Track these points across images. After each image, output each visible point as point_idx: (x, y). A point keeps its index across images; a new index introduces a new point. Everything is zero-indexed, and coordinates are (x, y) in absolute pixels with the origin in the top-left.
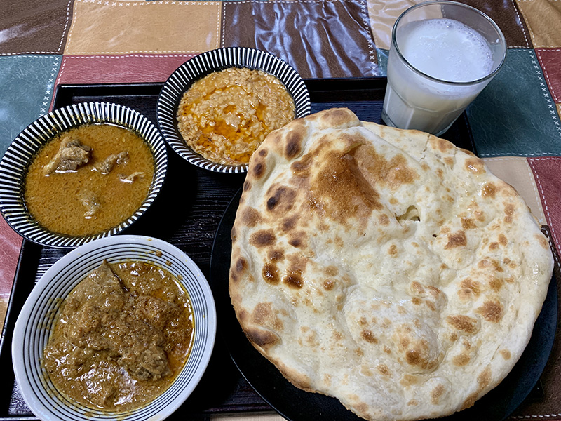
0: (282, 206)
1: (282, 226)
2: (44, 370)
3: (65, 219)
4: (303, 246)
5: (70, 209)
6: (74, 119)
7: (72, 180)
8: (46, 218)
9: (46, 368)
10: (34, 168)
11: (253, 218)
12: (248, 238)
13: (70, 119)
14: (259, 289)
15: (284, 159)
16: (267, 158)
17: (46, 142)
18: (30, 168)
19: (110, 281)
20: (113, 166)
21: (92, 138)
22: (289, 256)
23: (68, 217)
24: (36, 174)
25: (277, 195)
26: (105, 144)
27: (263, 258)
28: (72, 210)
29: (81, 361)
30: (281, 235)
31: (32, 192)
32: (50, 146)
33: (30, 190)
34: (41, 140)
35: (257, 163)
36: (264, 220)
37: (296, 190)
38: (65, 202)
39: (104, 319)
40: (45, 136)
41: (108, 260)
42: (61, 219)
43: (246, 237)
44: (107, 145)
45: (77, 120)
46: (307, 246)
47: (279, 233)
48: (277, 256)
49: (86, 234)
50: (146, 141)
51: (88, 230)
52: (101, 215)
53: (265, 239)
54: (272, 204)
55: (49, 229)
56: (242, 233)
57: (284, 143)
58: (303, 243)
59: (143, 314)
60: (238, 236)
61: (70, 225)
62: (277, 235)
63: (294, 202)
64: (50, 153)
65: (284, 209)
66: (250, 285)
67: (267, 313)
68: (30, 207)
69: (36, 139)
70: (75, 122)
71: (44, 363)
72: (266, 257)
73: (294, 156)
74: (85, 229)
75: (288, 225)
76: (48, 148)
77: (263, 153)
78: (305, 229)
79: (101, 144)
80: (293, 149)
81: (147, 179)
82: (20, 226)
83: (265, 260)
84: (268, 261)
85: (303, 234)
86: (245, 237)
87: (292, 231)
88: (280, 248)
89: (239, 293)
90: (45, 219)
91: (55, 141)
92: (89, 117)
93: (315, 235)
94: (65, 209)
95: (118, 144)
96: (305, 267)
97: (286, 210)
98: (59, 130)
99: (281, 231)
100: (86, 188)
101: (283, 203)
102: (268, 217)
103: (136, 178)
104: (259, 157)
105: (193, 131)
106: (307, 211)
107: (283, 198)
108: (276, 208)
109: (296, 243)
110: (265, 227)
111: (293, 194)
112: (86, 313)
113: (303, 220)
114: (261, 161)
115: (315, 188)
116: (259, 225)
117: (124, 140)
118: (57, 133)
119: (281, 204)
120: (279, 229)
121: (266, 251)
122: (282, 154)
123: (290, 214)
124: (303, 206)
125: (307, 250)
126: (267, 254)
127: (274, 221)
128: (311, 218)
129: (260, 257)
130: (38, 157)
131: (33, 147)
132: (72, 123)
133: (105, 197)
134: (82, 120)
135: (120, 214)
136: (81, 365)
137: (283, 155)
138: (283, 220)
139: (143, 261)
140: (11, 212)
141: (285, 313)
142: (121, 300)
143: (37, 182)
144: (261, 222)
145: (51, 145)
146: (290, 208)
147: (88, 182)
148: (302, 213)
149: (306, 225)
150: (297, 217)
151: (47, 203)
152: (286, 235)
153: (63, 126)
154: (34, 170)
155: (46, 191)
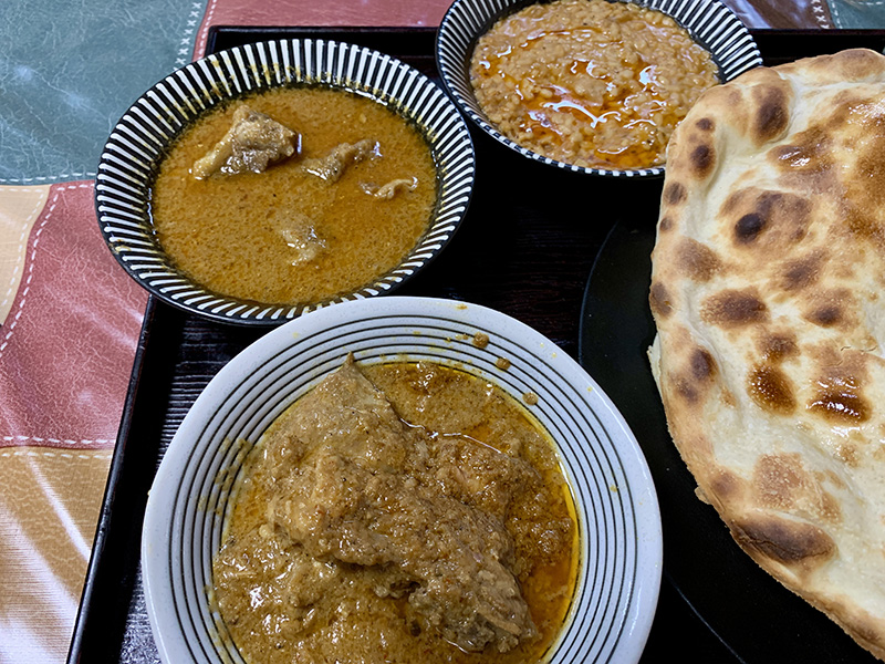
0: (778, 233)
1: (780, 279)
2: (216, 616)
3: (246, 269)
4: (849, 322)
5: (256, 248)
6: (256, 74)
7: (256, 191)
8: (201, 265)
9: (220, 611)
10: (173, 165)
11: (702, 264)
12: (698, 308)
13: (250, 72)
14: (750, 424)
15: (748, 141)
16: (716, 135)
17: (197, 117)
18: (165, 166)
19: (370, 400)
20: (349, 165)
21: (295, 113)
22: (811, 349)
23: (253, 265)
24: (177, 178)
25: (762, 209)
26: (324, 125)
27: (745, 353)
28: (261, 250)
29: (311, 595)
30: (781, 300)
31: (168, 212)
32: (205, 126)
33: (166, 208)
34: (189, 112)
35: (697, 145)
36: (732, 268)
37: (808, 197)
38: (244, 233)
39: (370, 488)
40: (195, 104)
41: (357, 355)
42: (236, 268)
43: (693, 306)
44: (327, 128)
45: (263, 78)
46: (858, 324)
47: (774, 295)
48: (781, 347)
49: (297, 300)
50: (414, 121)
51: (300, 292)
52: (327, 263)
53: (743, 310)
54: (748, 230)
55: (211, 287)
56: (682, 295)
57: (751, 107)
58: (848, 314)
59: (455, 480)
60: (676, 301)
61: (259, 279)
62: (769, 300)
63: (808, 222)
64: (205, 138)
65: (784, 239)
66: (728, 414)
67: (795, 480)
68: (166, 242)
69: (179, 108)
70: (258, 80)
71: (216, 598)
72: (753, 350)
73: (774, 134)
74: (294, 291)
75: (799, 277)
76: (201, 130)
77: (706, 125)
78: (847, 284)
79: (315, 124)
80: (773, 118)
81: (423, 194)
82: (150, 274)
83: (750, 356)
84: (762, 358)
85: (843, 294)
86: (689, 305)
87: (811, 290)
88: (784, 331)
89: (705, 432)
90: (201, 268)
91: (216, 117)
92: (288, 72)
93: (874, 297)
94: (246, 249)
95: (350, 127)
96: (864, 370)
97: (790, 241)
98: (225, 94)
99: (780, 292)
100: (289, 207)
101: (780, 226)
102: (739, 261)
103: (399, 190)
104: (700, 133)
105: (510, 105)
106: (848, 242)
107: (778, 213)
108: (763, 239)
109: (828, 317)
110: (735, 283)
111: (801, 208)
112: (328, 471)
113: (838, 264)
114: (705, 141)
115: (856, 192)
116: (717, 278)
117: (364, 120)
118: (220, 101)
119: (772, 230)
120: (773, 286)
121: (748, 337)
122: (745, 129)
123: (801, 251)
124: (833, 230)
125: (858, 332)
126: (752, 343)
127: (759, 268)
128: (860, 257)
129: (738, 352)
130: (181, 145)
131: (172, 123)
132: (253, 82)
133: (336, 226)
134: (273, 77)
135: (371, 262)
136: (311, 606)
137: (748, 133)
138: (785, 266)
139: (437, 360)
140: (128, 244)
141: (838, 482)
142: (400, 446)
143: (180, 193)
144: (723, 273)
145: (208, 123)
146: (800, 235)
147: (293, 197)
148: (836, 247)
149: (848, 274)
150: (820, 257)
151: (202, 234)
152: (794, 300)
153: (233, 88)
154: (171, 169)
155: (199, 213)
